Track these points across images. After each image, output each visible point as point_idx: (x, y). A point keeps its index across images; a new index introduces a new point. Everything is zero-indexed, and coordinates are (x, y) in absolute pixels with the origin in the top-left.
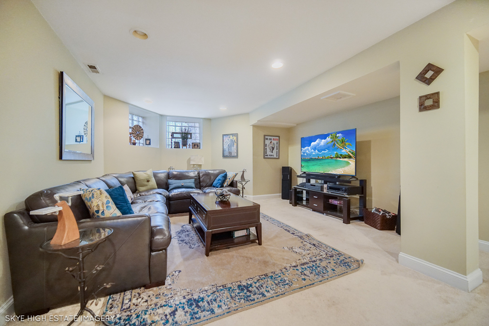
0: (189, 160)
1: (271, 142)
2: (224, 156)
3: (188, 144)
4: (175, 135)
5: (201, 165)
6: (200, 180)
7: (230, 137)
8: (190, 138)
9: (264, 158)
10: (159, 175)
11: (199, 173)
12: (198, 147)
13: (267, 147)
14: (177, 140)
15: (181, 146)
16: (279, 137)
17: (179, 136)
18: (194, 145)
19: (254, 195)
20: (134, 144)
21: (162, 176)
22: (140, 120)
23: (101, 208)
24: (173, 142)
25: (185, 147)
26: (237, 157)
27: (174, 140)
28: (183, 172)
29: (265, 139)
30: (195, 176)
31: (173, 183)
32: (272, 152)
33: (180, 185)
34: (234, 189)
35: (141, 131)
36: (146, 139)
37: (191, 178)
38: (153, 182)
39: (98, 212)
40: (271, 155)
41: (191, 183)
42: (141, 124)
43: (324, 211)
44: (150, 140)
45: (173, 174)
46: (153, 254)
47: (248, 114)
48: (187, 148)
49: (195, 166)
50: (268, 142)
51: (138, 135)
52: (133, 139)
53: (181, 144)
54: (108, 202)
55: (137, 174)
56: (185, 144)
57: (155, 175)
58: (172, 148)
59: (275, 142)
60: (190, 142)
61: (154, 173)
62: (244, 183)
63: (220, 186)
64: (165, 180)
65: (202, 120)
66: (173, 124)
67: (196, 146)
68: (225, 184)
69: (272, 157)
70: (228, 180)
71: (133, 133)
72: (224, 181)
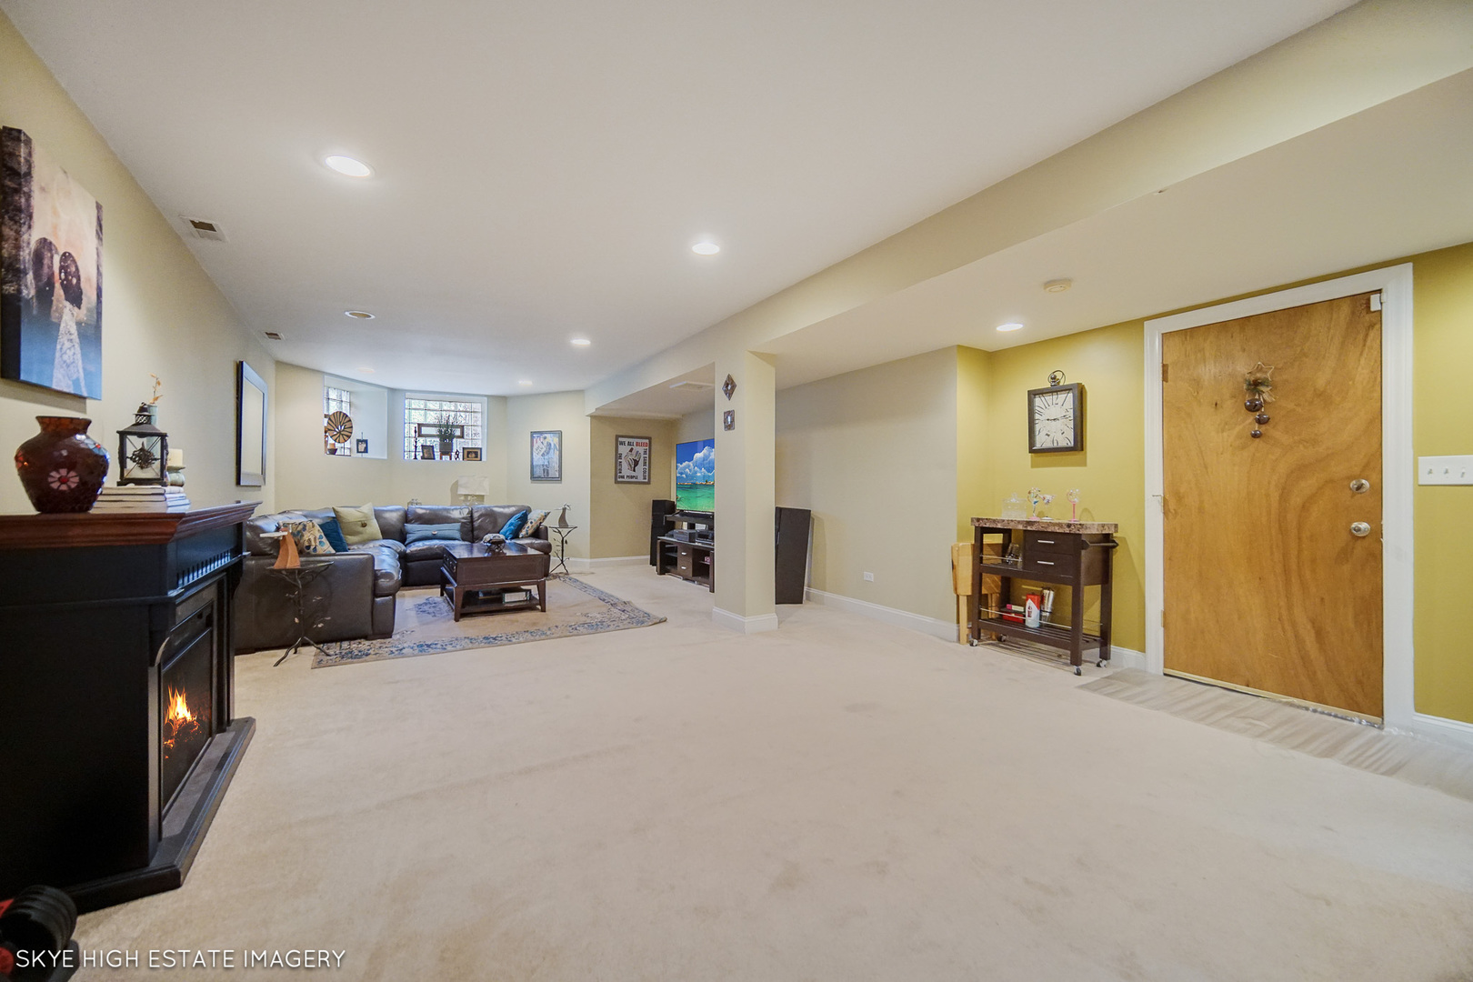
0: (455, 486)
1: (632, 449)
2: (534, 478)
3: (455, 450)
4: (425, 430)
5: (483, 496)
6: (473, 525)
7: (545, 438)
8: (458, 437)
9: (616, 482)
10: (387, 515)
11: (471, 513)
12: (477, 457)
13: (623, 460)
14: (429, 442)
15: (437, 455)
16: (650, 439)
17: (434, 431)
18: (469, 453)
19: (591, 558)
20: (333, 451)
21: (393, 517)
22: (344, 399)
23: (313, 543)
24: (419, 445)
25: (446, 458)
26: (559, 479)
27: (421, 441)
28: (440, 510)
29: (618, 443)
30: (463, 518)
31: (415, 529)
32: (634, 471)
33: (429, 533)
34: (539, 541)
35: (348, 425)
36: (358, 441)
37: (455, 521)
38: (374, 527)
39: (308, 547)
40: (632, 477)
41: (453, 529)
42: (345, 409)
43: (693, 576)
44: (366, 441)
45: (416, 513)
46: (378, 599)
47: (581, 392)
48: (451, 459)
49: (469, 498)
50: (624, 450)
51: (340, 432)
52: (331, 441)
53: (437, 450)
54: (321, 537)
55: (344, 512)
56: (446, 451)
57: (378, 515)
58: (416, 458)
59: (641, 450)
60: (457, 445)
61: (375, 511)
62: (564, 531)
63: (511, 536)
64: (400, 525)
65: (486, 398)
66: (421, 404)
67: (472, 454)
68: (523, 533)
69: (634, 480)
70: (529, 524)
71: (329, 430)
72: (520, 528)
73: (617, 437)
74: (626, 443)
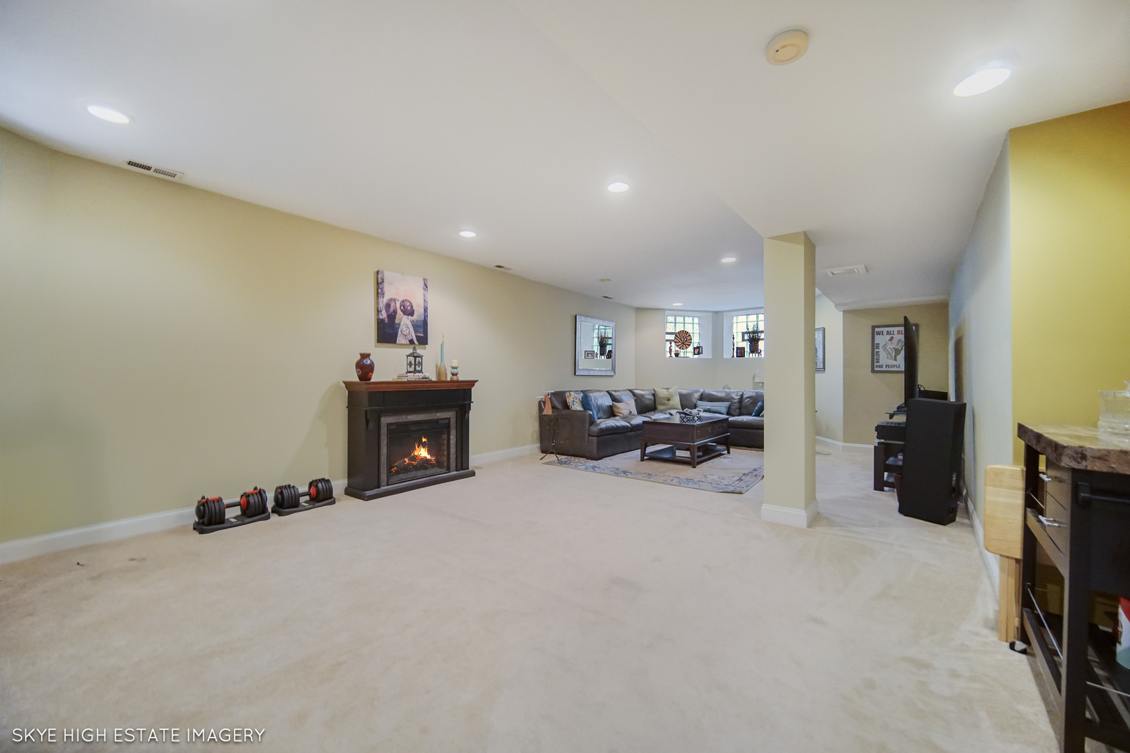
0: (754, 375)
1: (892, 338)
4: (745, 336)
6: (741, 404)
9: (873, 371)
11: (743, 394)
13: (881, 350)
15: (747, 353)
19: (844, 442)
21: (694, 396)
26: (824, 368)
29: (875, 334)
30: (736, 399)
31: (700, 404)
32: (895, 360)
35: (688, 338)
36: (695, 348)
37: (727, 400)
38: (677, 402)
40: (893, 366)
41: (722, 406)
42: (687, 328)
44: (700, 348)
45: (709, 394)
51: (682, 343)
52: (675, 349)
55: (659, 391)
58: (733, 357)
64: (695, 400)
69: (895, 369)
73: (874, 327)
74: (885, 333)
